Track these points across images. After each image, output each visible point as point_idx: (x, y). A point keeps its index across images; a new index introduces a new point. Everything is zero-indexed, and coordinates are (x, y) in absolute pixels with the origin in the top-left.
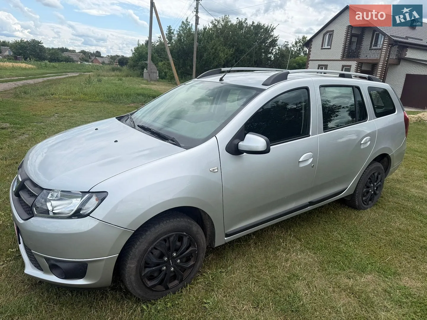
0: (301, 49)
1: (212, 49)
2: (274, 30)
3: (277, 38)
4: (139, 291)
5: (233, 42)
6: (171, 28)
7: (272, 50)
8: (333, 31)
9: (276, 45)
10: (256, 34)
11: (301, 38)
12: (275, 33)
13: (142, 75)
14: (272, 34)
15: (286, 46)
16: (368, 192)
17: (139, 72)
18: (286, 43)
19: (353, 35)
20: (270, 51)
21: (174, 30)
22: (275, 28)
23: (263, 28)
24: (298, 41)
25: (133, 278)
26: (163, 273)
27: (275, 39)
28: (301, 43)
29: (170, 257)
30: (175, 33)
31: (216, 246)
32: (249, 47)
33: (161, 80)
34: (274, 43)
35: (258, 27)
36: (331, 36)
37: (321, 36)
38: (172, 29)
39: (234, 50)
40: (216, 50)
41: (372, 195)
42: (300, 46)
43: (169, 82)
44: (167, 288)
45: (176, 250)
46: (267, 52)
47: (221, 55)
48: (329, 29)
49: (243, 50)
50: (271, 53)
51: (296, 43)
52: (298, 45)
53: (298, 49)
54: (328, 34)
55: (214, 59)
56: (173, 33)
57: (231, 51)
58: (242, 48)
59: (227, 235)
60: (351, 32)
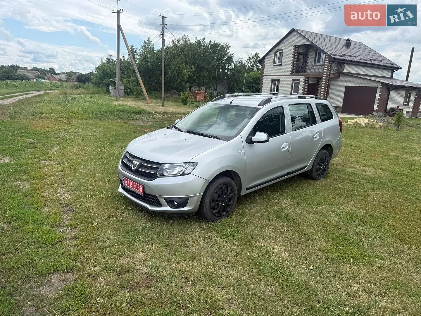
0: (254, 65)
1: (176, 66)
2: (230, 48)
3: (233, 55)
4: (209, 215)
5: (193, 60)
6: (133, 47)
7: (229, 66)
8: (282, 50)
9: (232, 62)
10: (214, 52)
11: (254, 54)
12: (231, 51)
13: (108, 92)
14: (228, 51)
15: (241, 62)
16: (320, 169)
17: (104, 89)
18: (240, 60)
19: (299, 54)
20: (227, 67)
21: (137, 49)
22: (230, 47)
23: (220, 47)
24: (251, 57)
25: (208, 207)
26: (220, 206)
27: (231, 56)
28: (254, 59)
29: (223, 197)
30: (138, 51)
31: (241, 195)
32: (208, 64)
33: (127, 96)
34: (230, 59)
35: (215, 46)
36: (281, 54)
37: (272, 54)
38: (134, 48)
39: (195, 67)
40: (179, 67)
41: (322, 171)
42: (253, 61)
43: (136, 98)
44: (221, 216)
45: (225, 195)
46: (224, 68)
47: (185, 72)
48: (279, 48)
49: (203, 67)
50: (228, 69)
51: (250, 59)
52: (251, 61)
53: (252, 64)
54: (279, 52)
55: (178, 75)
56: (135, 52)
57: (193, 69)
58: (201, 65)
59: (247, 189)
60: (298, 51)
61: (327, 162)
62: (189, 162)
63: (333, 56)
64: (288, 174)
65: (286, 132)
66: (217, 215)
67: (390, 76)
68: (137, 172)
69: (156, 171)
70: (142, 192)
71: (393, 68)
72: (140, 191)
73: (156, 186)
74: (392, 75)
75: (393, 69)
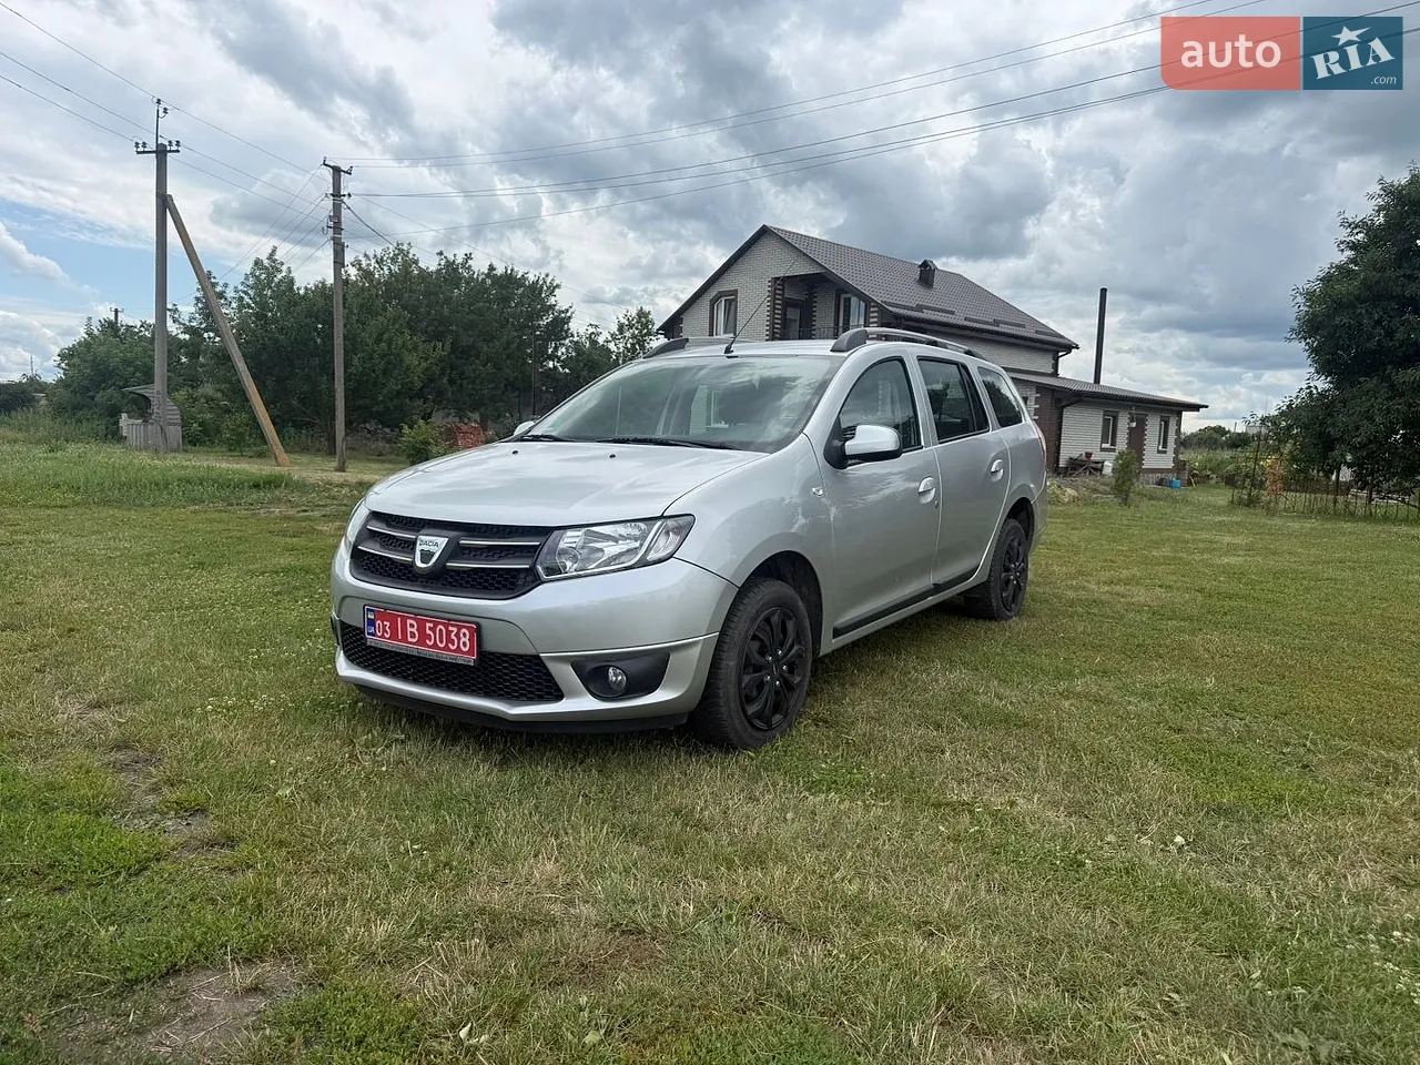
0: (637, 347)
1: (379, 340)
2: (557, 292)
3: (569, 314)
4: (737, 722)
5: (436, 323)
6: (213, 280)
7: (556, 349)
8: (735, 293)
9: (568, 334)
10: (505, 300)
11: (633, 312)
12: (561, 300)
13: (114, 435)
14: (552, 300)
15: (592, 339)
17: (100, 425)
18: (591, 330)
19: (787, 304)
20: (550, 351)
21: (226, 285)
22: (558, 286)
23: (523, 285)
24: (627, 323)
25: (732, 690)
26: (766, 688)
27: (563, 315)
28: (637, 329)
29: (774, 655)
30: (230, 294)
31: (821, 654)
32: (490, 338)
33: (189, 447)
34: (560, 326)
35: (507, 283)
36: (731, 305)
37: (706, 301)
38: (217, 284)
39: (448, 347)
40: (389, 344)
42: (634, 336)
43: (230, 450)
44: (770, 728)
45: (781, 645)
46: (542, 355)
47: (411, 359)
48: (725, 285)
49: (472, 347)
50: (553, 357)
51: (621, 328)
52: (627, 334)
53: (629, 346)
54: (723, 299)
55: (385, 372)
56: (221, 295)
57: (441, 350)
58: (466, 341)
59: (837, 633)
60: (782, 295)
61: (1023, 561)
62: (662, 517)
63: (891, 308)
64: (937, 588)
65: (923, 444)
66: (758, 723)
67: (1050, 371)
68: (440, 578)
69: (530, 561)
70: (470, 652)
71: (1058, 347)
72: (461, 649)
73: (535, 617)
74: (1056, 366)
75: (1055, 348)
